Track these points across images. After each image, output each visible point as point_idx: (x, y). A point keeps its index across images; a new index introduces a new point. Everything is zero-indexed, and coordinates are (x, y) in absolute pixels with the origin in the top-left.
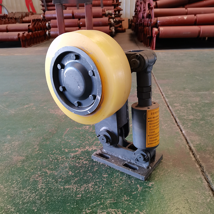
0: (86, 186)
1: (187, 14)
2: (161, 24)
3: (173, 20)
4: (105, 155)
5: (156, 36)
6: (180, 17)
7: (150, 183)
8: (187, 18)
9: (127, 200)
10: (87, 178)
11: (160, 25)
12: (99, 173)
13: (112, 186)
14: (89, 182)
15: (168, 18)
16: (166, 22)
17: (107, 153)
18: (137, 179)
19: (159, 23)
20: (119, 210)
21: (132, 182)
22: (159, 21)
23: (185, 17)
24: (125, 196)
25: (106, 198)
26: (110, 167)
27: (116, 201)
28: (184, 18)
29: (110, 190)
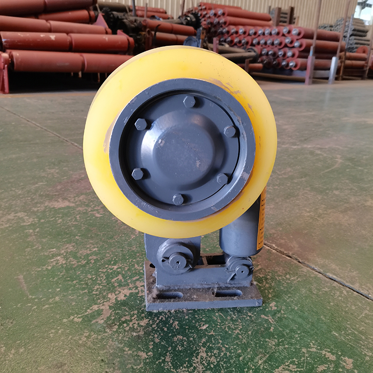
0: (199, 360)
1: (50, 30)
2: (9, 45)
3: (31, 40)
4: (168, 293)
5: (7, 66)
6: (42, 35)
7: (271, 305)
8: (55, 38)
9: (278, 345)
10: (183, 346)
11: (7, 46)
12: (189, 327)
13: (234, 337)
14: (195, 351)
15: (22, 36)
16: (19, 42)
17: (167, 288)
18: (251, 309)
19: (5, 42)
20: (287, 364)
21: (250, 316)
22: (4, 38)
23: (53, 36)
24: (267, 340)
25: (252, 359)
26: (193, 310)
27: (268, 355)
28: (50, 38)
29: (239, 343)
